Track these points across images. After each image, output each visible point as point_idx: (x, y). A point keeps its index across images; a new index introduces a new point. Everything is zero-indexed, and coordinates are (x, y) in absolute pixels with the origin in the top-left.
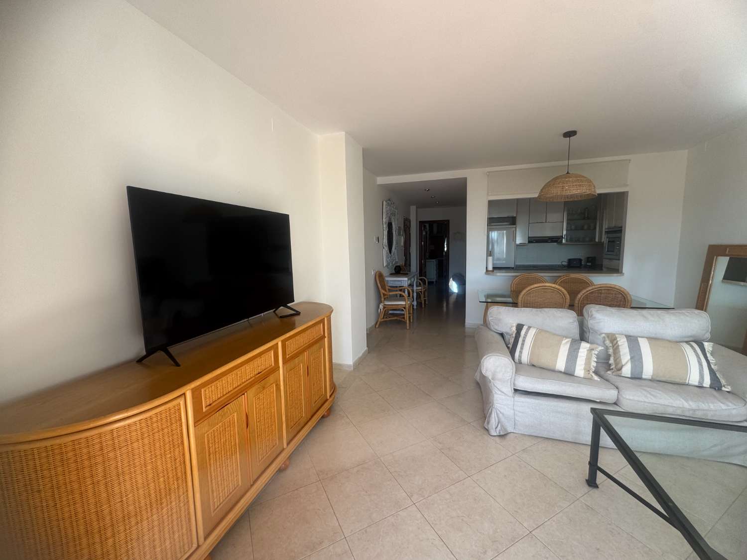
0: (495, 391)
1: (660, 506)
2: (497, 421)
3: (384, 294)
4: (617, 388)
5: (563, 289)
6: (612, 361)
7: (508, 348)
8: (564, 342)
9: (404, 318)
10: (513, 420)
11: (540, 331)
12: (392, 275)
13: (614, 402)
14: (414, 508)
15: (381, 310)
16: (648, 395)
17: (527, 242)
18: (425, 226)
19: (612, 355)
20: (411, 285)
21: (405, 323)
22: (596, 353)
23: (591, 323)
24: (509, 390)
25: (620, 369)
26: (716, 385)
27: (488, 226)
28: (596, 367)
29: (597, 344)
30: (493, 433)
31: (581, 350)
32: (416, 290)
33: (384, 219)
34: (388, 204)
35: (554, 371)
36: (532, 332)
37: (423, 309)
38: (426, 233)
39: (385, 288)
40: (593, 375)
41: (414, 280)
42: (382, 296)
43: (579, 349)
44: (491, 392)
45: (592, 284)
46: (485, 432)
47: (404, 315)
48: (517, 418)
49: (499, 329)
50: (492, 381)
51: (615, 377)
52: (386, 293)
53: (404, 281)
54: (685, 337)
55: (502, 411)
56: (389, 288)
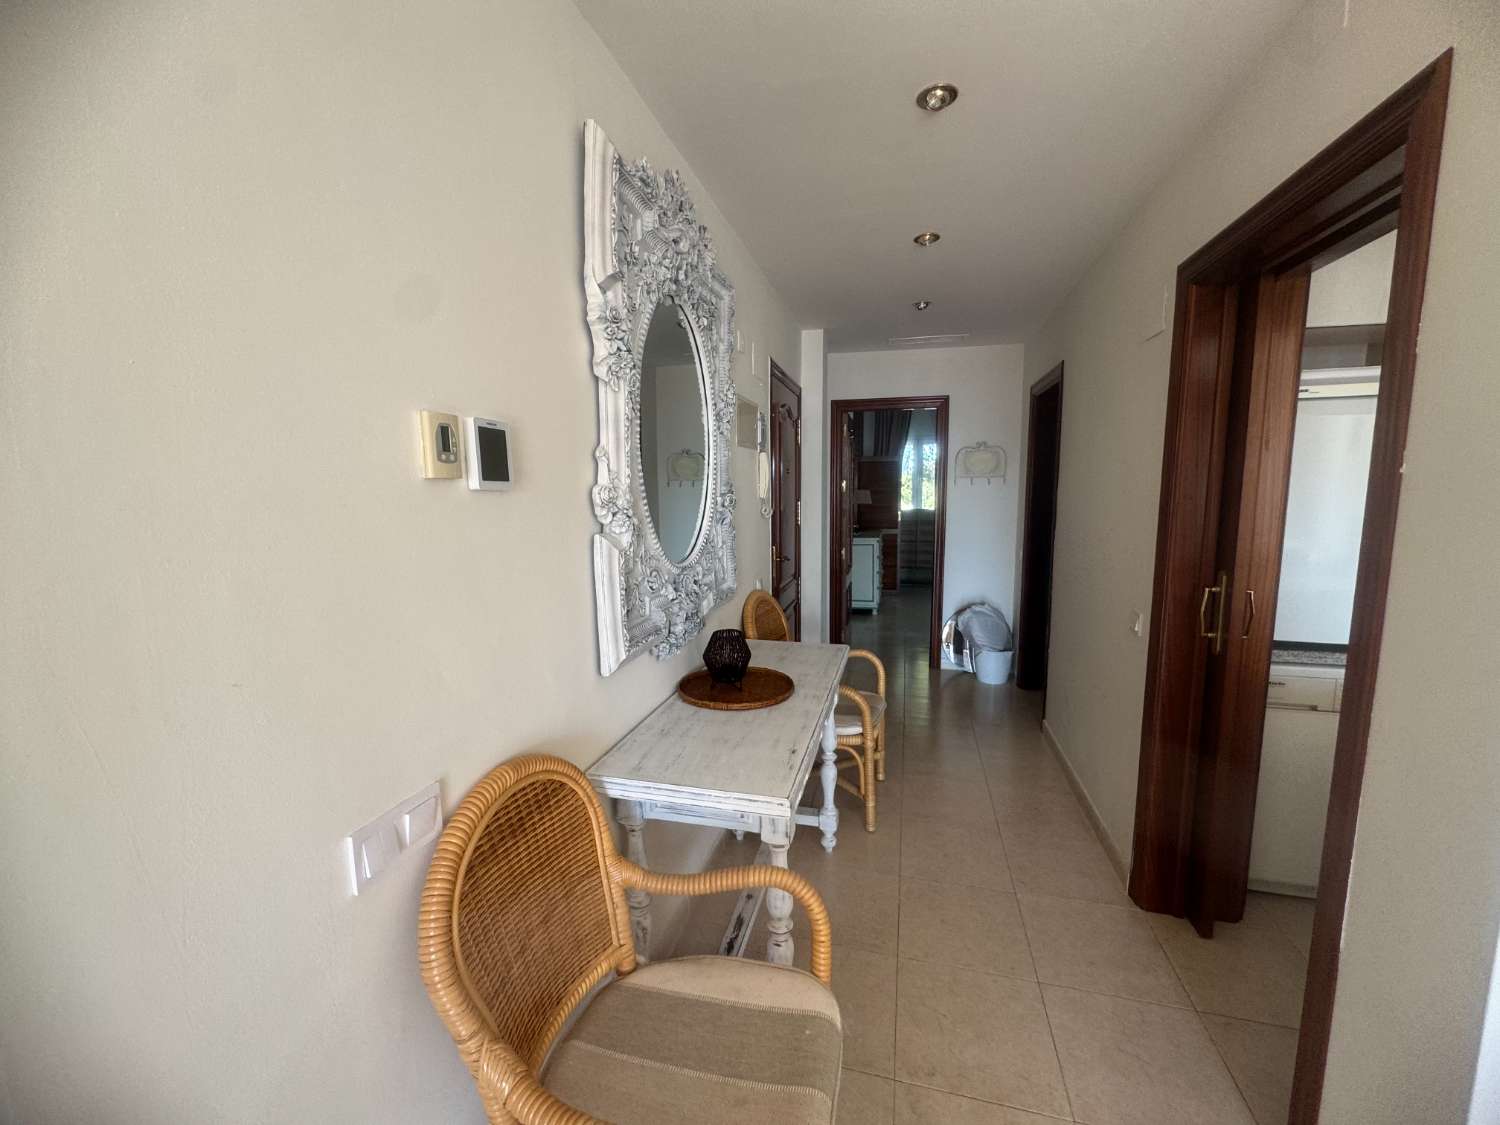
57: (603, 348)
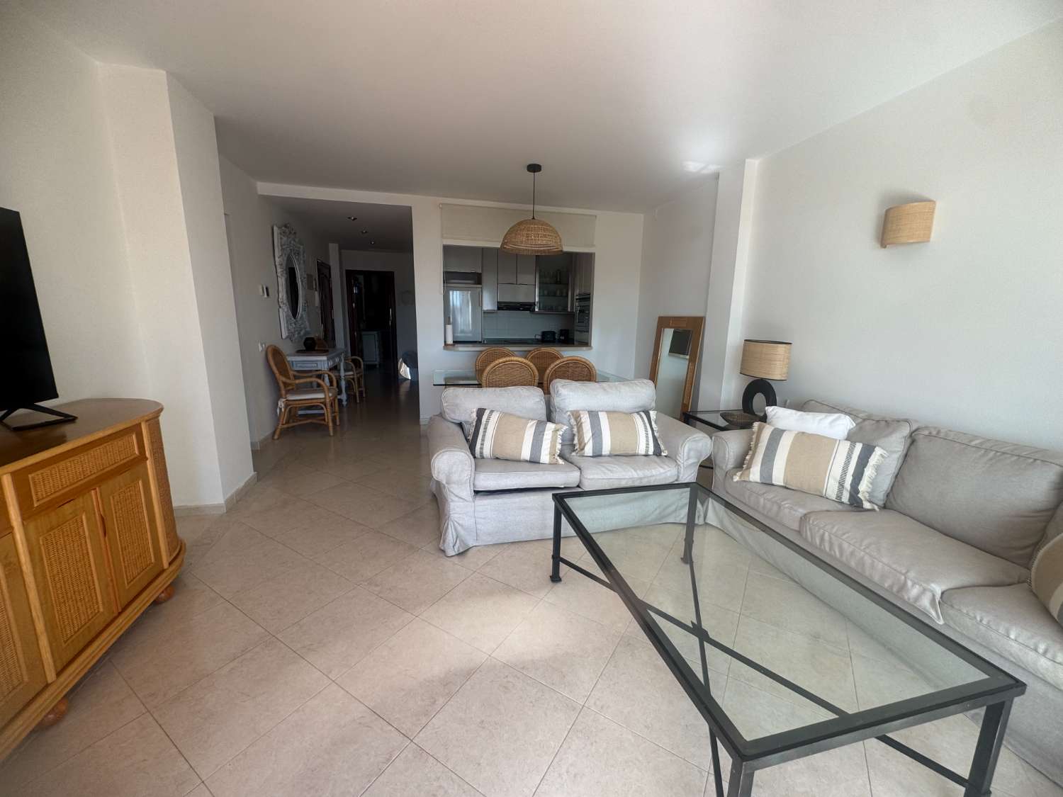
0: (451, 497)
1: (605, 577)
2: (455, 537)
3: (285, 384)
4: (580, 469)
5: (531, 364)
6: (576, 441)
7: (467, 440)
8: (529, 425)
9: (324, 420)
10: (474, 530)
11: (505, 415)
12: (300, 352)
13: (577, 484)
14: (334, 687)
15: (281, 409)
16: (607, 471)
17: (496, 309)
18: (356, 279)
19: (577, 434)
20: (335, 368)
21: (327, 426)
22: (561, 433)
23: (557, 401)
24: (467, 493)
25: (583, 449)
26: (658, 453)
27: (444, 283)
28: (561, 451)
29: (562, 423)
30: (451, 552)
31: (546, 433)
32: (345, 376)
33: (277, 259)
34: (283, 233)
35: (519, 461)
36: (495, 417)
37: (358, 405)
38: (360, 290)
39: (288, 373)
40: (558, 458)
41: (340, 360)
42: (281, 385)
43: (544, 431)
44: (447, 500)
45: (562, 357)
46: (441, 555)
47: (323, 414)
48: (479, 526)
49: (456, 418)
50: (446, 485)
51: (579, 458)
52: (288, 381)
53: (321, 362)
54: (635, 408)
55: (460, 522)
56: (295, 373)
57: (279, 270)
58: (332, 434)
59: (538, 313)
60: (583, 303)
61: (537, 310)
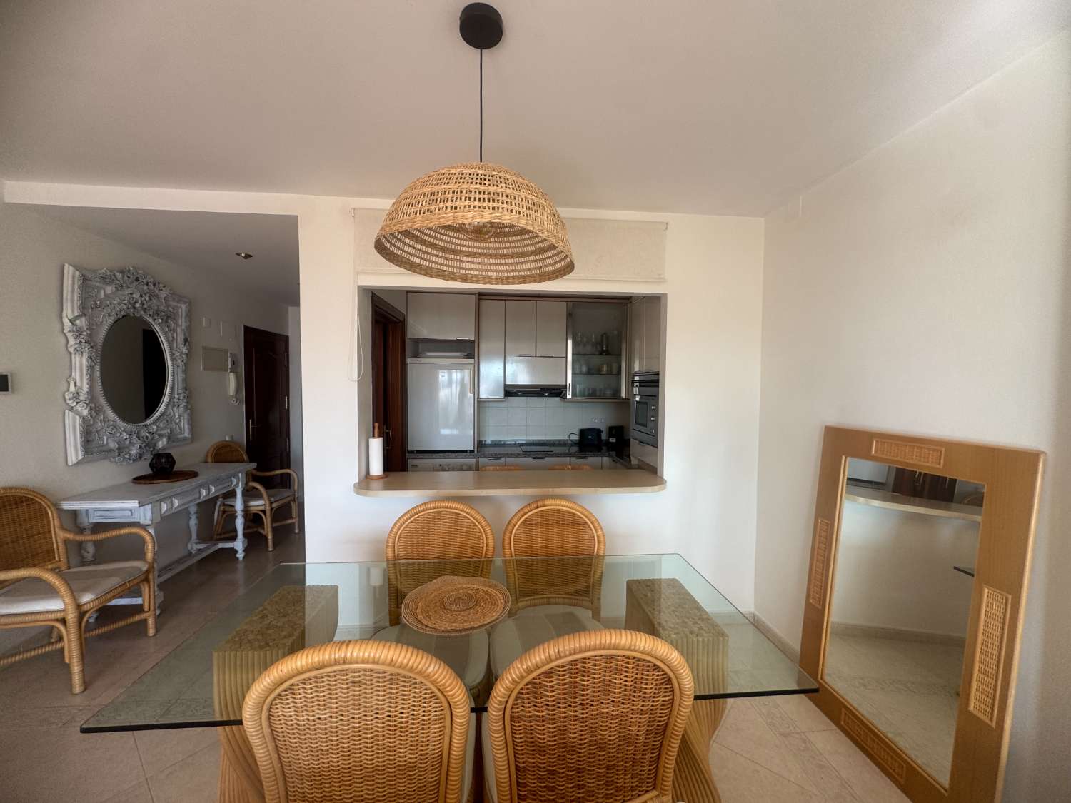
17: (502, 396)
57: (73, 341)
58: (77, 688)
59: (571, 401)
60: (649, 390)
61: (569, 397)
